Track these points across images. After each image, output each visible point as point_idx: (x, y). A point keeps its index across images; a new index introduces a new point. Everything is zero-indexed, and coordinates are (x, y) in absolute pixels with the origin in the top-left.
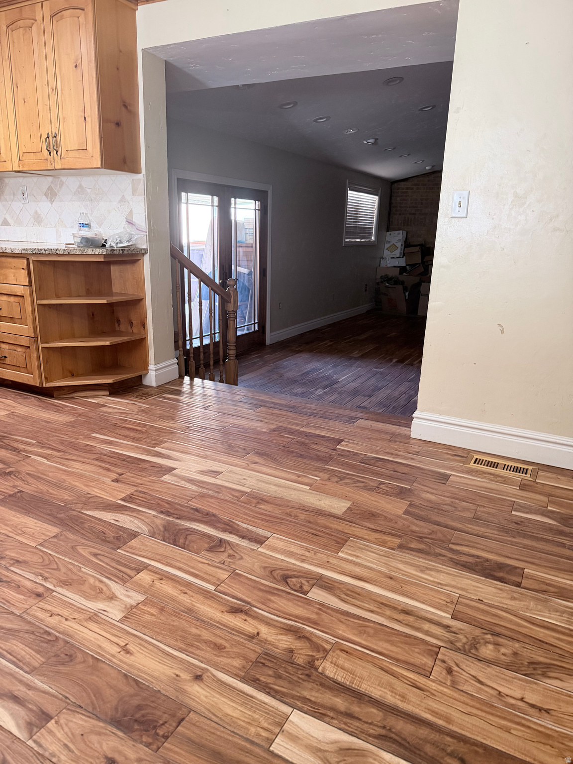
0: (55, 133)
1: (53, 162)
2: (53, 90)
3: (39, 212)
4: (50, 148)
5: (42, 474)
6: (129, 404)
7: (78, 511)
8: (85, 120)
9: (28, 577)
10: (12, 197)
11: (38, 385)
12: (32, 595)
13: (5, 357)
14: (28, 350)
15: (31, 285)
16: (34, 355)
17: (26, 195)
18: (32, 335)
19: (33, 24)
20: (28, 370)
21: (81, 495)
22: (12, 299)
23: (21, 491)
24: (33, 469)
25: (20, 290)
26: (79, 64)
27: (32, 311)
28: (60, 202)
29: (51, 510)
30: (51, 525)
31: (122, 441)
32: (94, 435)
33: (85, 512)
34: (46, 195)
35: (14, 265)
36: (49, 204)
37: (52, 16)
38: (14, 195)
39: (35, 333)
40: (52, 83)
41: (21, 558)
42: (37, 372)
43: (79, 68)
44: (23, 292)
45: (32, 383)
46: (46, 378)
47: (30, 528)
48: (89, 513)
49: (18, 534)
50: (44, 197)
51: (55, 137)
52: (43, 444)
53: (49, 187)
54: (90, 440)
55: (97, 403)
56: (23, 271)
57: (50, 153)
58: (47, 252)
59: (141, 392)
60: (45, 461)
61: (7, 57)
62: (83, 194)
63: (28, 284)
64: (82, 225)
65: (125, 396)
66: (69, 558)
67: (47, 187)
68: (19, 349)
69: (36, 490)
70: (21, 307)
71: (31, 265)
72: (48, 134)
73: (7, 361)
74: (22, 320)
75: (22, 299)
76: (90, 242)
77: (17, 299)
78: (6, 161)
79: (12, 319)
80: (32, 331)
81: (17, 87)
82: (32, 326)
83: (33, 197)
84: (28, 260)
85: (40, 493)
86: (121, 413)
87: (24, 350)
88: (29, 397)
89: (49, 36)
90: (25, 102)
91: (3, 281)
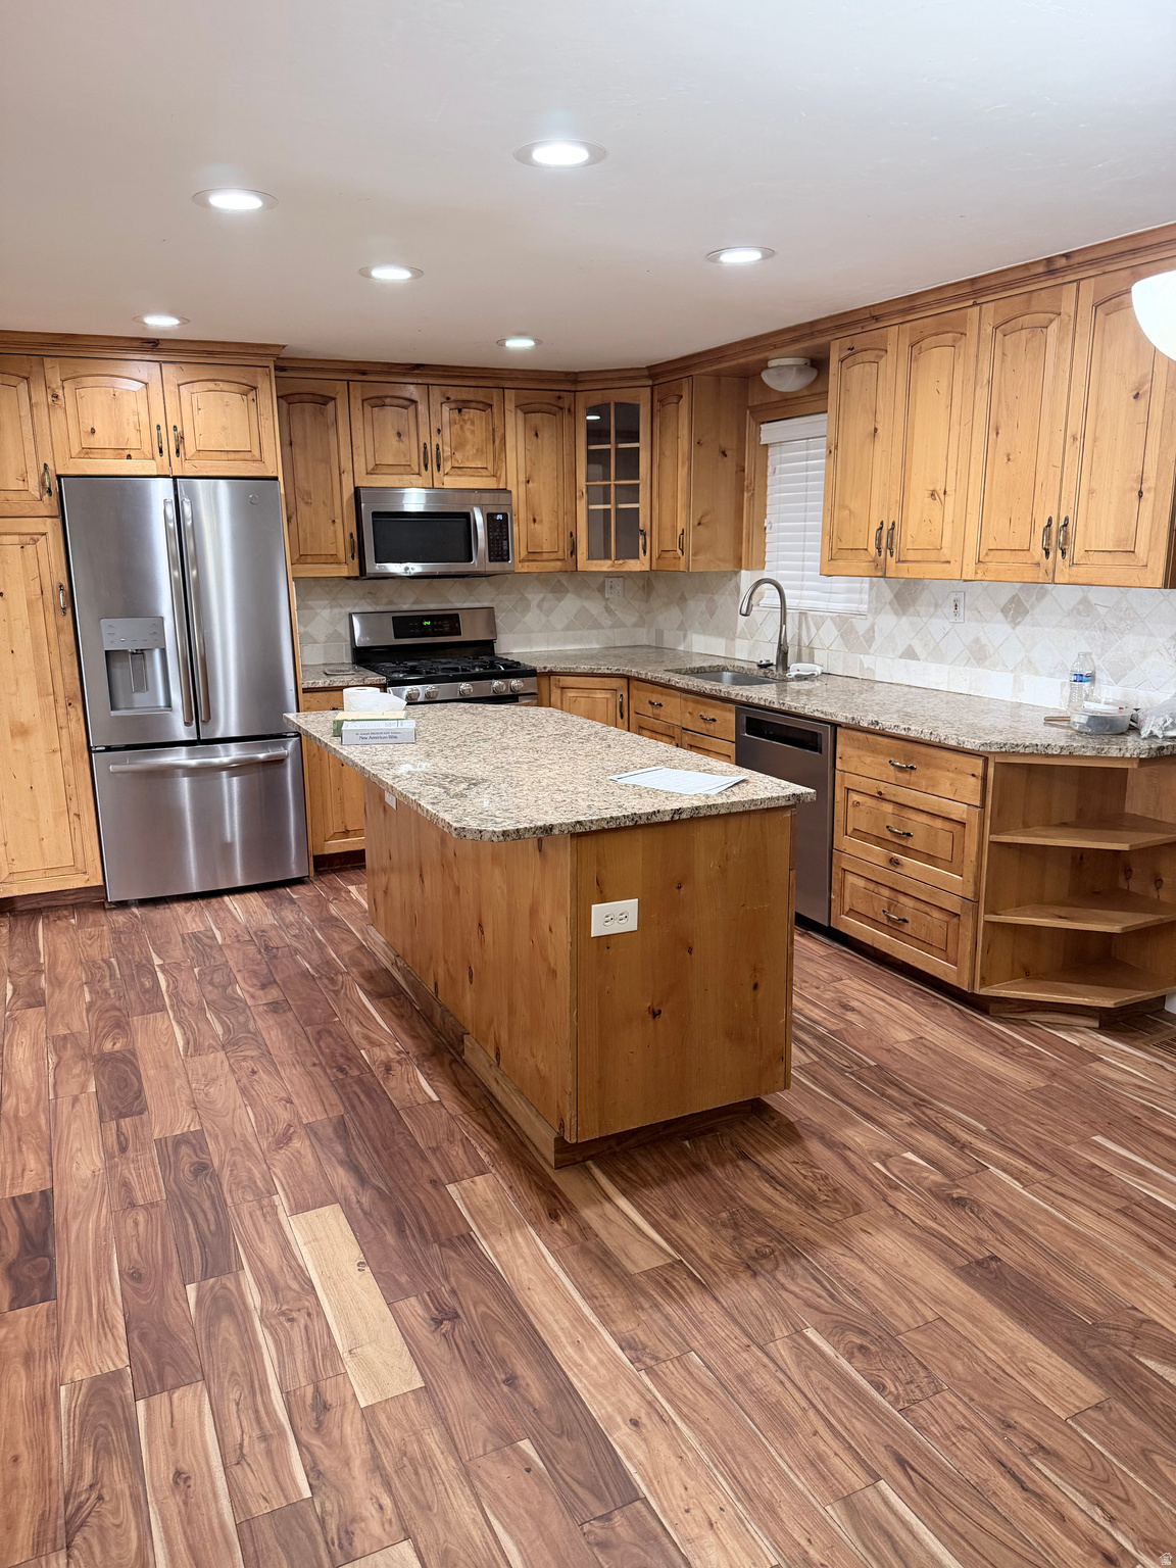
0: (1067, 519)
1: (1050, 571)
2: (1075, 438)
3: (984, 640)
4: (1049, 545)
5: (1023, 1221)
6: (1149, 1063)
7: (1125, 1352)
8: (1140, 497)
9: (1074, 1499)
10: (932, 609)
11: (965, 989)
12: (1096, 1552)
13: (905, 921)
14: (955, 920)
15: (983, 806)
16: (966, 933)
17: (961, 609)
18: (970, 896)
19: (1051, 321)
20: (947, 956)
21: (1121, 1307)
22: (938, 823)
23: (994, 1258)
24: (1002, 1204)
25: (958, 811)
26: (1146, 391)
27: (978, 854)
28: (1033, 626)
29: (1069, 1329)
30: (1080, 1371)
31: (1166, 1174)
32: (1098, 1139)
33: (1141, 1359)
34: (1003, 611)
35: (954, 766)
36: (1007, 628)
37: (1096, 306)
38: (937, 605)
39: (977, 893)
40: (1075, 426)
41: (1047, 1442)
42: (967, 964)
43: (1143, 402)
44: (964, 816)
45: (952, 980)
46: (983, 978)
47: (1042, 1366)
48: (1150, 1364)
49: (1025, 1376)
50: (1000, 615)
51: (1065, 525)
52: (1002, 1139)
53: (1014, 597)
54: (1095, 1152)
55: (1080, 1048)
56: (973, 779)
57: (1047, 553)
58: (1027, 751)
59: (1167, 1032)
60: (1018, 1186)
61: (985, 381)
62: (1088, 616)
63: (978, 804)
64: (1079, 678)
65: (1136, 1039)
66: (1147, 1482)
67: (1010, 596)
68: (936, 914)
69: (1019, 1259)
70: (957, 842)
71: (991, 771)
72: (1050, 520)
73: (907, 928)
74: (951, 865)
75: (959, 827)
76: (1108, 727)
77: (948, 826)
78: (949, 562)
79: (931, 859)
80: (971, 888)
81: (997, 433)
82: (971, 880)
83: (976, 612)
84: (986, 760)
85: (1034, 1275)
86: (1140, 1087)
87: (946, 918)
88: (939, 1002)
89: (1082, 344)
90: (1009, 460)
91: (927, 789)
